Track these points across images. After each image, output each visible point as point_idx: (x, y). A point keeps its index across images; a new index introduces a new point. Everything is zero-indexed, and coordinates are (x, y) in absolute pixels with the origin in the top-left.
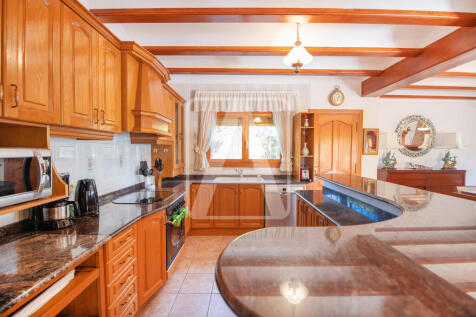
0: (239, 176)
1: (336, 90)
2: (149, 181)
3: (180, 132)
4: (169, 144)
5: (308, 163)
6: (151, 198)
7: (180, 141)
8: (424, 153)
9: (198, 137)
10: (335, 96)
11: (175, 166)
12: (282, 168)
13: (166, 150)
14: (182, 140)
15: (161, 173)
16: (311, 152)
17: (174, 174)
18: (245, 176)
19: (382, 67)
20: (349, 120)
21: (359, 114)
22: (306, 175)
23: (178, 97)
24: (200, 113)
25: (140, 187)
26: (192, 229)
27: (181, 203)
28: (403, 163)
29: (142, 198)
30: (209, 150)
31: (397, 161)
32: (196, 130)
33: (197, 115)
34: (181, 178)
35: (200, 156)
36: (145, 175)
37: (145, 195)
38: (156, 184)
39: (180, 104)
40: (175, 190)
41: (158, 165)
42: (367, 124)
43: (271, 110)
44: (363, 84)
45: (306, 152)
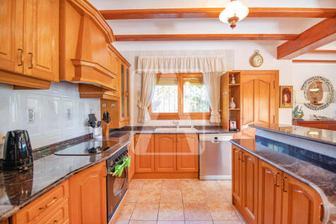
0: (175, 127)
1: (256, 54)
2: (97, 132)
3: (125, 90)
4: (116, 99)
5: (235, 115)
6: (99, 147)
7: (126, 98)
8: (325, 106)
9: (141, 94)
10: (256, 59)
11: (121, 119)
12: (212, 120)
13: (113, 105)
14: (128, 97)
15: (108, 124)
16: (238, 105)
17: (121, 126)
18: (180, 127)
19: (298, 32)
20: (267, 78)
21: (275, 74)
22: (233, 126)
23: (124, 61)
24: (142, 74)
25: (89, 137)
26: (136, 173)
27: (125, 153)
28: (308, 115)
29: (91, 147)
30: (150, 105)
31: (304, 113)
32: (139, 89)
33: (140, 76)
34: (127, 129)
35: (143, 110)
36: (93, 127)
37: (94, 144)
38: (104, 135)
39: (126, 67)
40: (121, 139)
41: (106, 117)
42: (283, 82)
43: (202, 71)
44: (279, 48)
45: (233, 105)
